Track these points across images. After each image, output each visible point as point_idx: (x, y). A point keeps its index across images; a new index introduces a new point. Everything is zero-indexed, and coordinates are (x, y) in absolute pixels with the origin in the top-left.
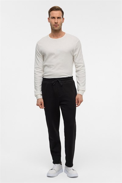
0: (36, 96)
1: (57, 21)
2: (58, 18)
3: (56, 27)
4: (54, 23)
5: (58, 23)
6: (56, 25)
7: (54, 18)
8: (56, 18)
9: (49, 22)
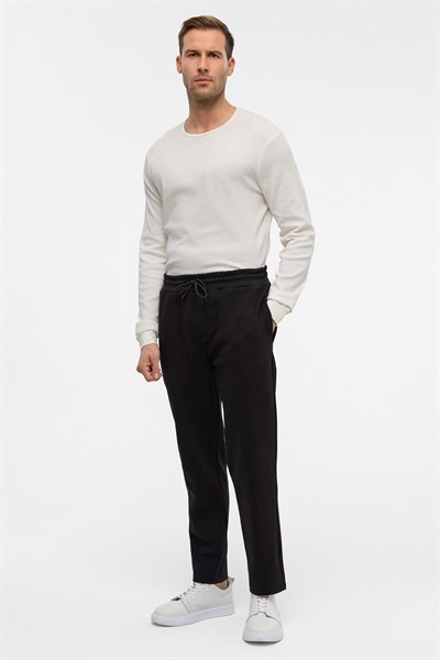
0: (139, 337)
1: (208, 65)
2: (212, 54)
3: (204, 85)
4: (196, 73)
5: (211, 74)
6: (202, 77)
7: (196, 54)
8: (204, 55)
9: (180, 72)
